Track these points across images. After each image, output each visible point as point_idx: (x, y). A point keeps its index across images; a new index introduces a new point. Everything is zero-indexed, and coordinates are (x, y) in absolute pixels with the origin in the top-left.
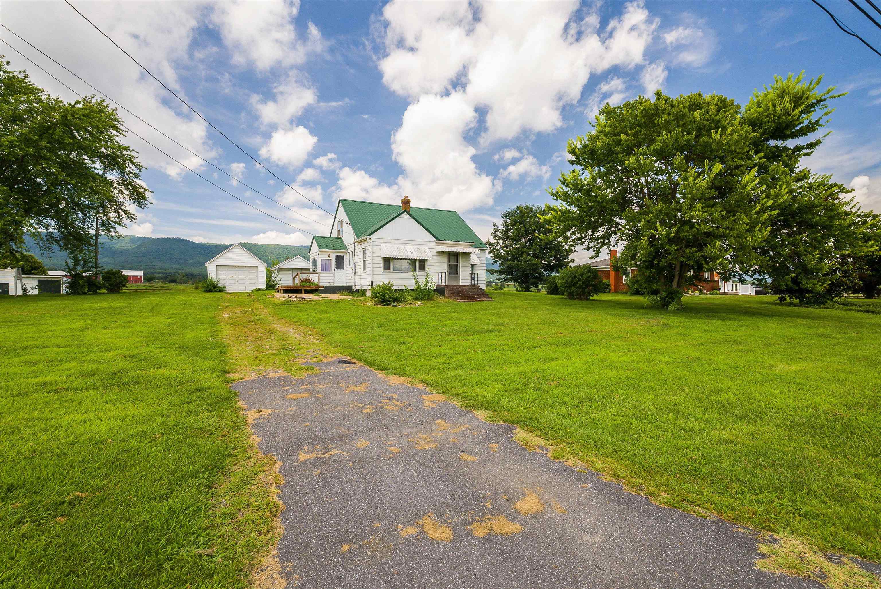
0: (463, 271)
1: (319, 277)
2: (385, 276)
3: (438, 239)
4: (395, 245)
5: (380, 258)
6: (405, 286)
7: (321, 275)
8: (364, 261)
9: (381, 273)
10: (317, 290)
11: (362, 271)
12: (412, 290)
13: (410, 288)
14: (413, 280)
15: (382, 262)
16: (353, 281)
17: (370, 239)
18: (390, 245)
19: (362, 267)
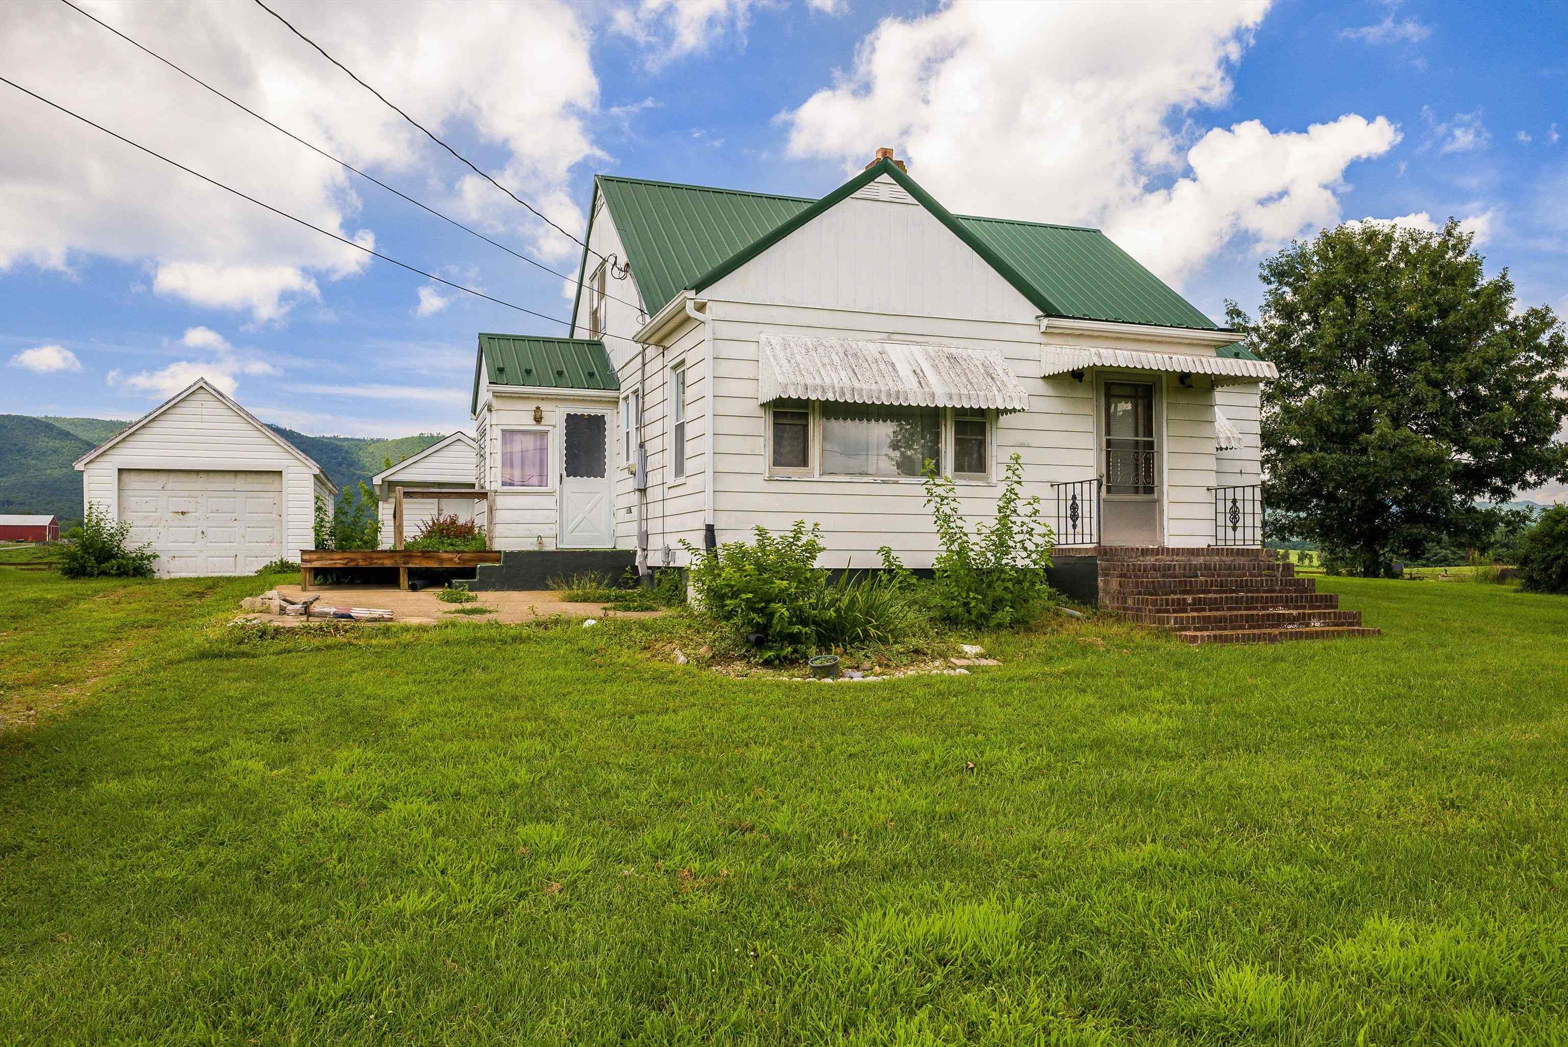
0: (1180, 478)
1: (491, 510)
2: (774, 502)
3: (1049, 311)
4: (832, 338)
5: (753, 407)
6: (886, 552)
7: (501, 501)
8: (680, 429)
9: (757, 483)
10: (467, 573)
11: (671, 480)
12: (925, 574)
13: (909, 562)
14: (929, 524)
15: (764, 427)
16: (634, 528)
17: (701, 308)
18: (808, 337)
19: (670, 458)
